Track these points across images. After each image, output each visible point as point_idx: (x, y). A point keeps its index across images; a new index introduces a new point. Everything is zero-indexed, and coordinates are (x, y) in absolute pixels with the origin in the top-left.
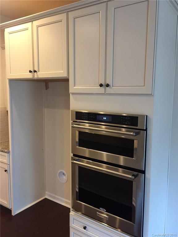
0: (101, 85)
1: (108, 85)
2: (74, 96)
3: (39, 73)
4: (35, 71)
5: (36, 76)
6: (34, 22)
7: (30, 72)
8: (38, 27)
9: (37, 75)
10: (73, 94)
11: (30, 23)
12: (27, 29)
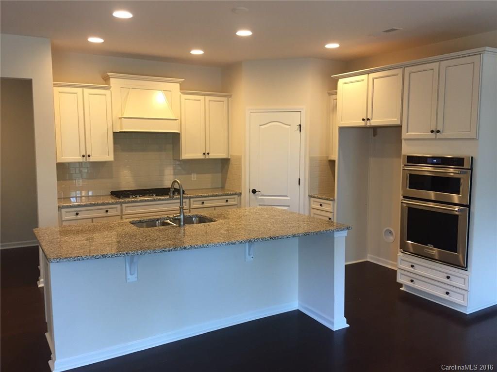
0: (432, 131)
1: (438, 131)
2: (407, 141)
3: (372, 121)
4: (368, 119)
5: (368, 124)
6: (370, 74)
7: (363, 120)
8: (374, 79)
9: (370, 123)
10: (405, 139)
11: (367, 75)
12: (363, 80)
